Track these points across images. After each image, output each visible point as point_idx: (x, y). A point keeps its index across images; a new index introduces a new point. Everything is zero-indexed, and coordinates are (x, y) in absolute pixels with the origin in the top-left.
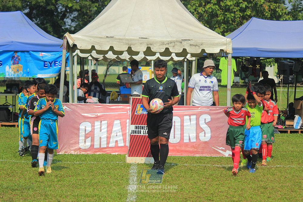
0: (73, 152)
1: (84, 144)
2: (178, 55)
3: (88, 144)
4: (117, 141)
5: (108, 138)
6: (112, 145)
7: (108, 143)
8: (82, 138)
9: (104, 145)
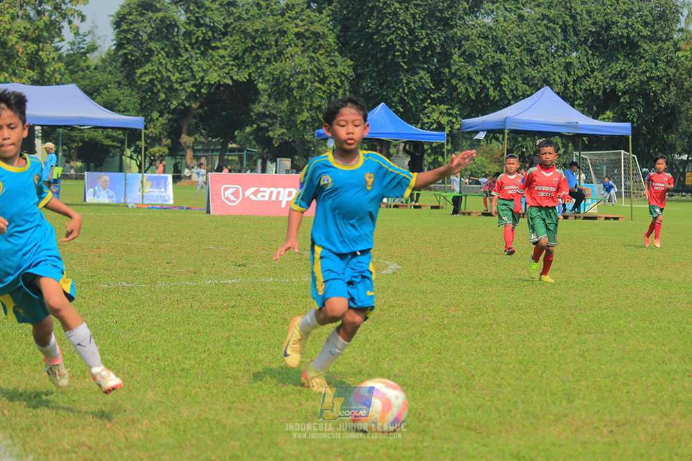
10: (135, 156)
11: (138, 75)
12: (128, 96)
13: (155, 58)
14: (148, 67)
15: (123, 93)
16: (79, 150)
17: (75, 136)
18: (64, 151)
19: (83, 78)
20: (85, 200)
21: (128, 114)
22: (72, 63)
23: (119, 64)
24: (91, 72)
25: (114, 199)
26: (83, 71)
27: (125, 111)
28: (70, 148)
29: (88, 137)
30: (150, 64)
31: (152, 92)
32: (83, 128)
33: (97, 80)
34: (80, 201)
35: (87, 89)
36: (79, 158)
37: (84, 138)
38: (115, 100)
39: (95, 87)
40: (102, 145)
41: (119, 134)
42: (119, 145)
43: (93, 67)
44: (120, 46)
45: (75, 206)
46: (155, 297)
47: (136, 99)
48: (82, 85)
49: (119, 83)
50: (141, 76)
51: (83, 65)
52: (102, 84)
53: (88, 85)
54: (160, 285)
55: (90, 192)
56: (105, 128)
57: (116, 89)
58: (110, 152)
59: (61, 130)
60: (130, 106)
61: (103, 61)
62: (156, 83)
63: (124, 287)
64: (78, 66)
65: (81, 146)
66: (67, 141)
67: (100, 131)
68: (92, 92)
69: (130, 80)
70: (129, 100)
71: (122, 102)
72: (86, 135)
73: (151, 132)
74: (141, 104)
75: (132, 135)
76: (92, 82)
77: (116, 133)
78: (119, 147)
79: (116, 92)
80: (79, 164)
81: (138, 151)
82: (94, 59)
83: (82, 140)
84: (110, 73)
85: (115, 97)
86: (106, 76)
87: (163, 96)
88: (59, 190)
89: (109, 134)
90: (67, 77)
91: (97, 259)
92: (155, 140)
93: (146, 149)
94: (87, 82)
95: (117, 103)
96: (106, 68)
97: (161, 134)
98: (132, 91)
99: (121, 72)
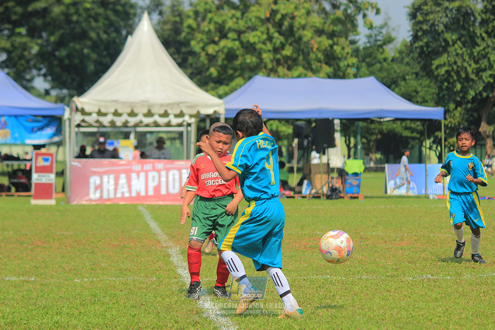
0: (84, 203)
1: (94, 195)
2: (176, 116)
3: (98, 195)
4: (123, 193)
5: (116, 189)
6: (119, 195)
7: (115, 193)
8: (92, 190)
9: (112, 196)
10: (434, 147)
11: (434, 67)
12: (426, 87)
13: (451, 49)
14: (443, 59)
15: (421, 84)
16: (378, 142)
17: (374, 129)
18: (363, 143)
19: (381, 70)
20: (386, 192)
21: (426, 104)
22: (370, 55)
23: (416, 55)
24: (388, 64)
25: (416, 190)
26: (380, 63)
27: (423, 102)
28: (369, 141)
29: (386, 129)
30: (446, 55)
31: (449, 83)
32: (382, 120)
33: (395, 72)
34: (382, 193)
35: (385, 81)
36: (378, 149)
37: (382, 130)
38: (413, 91)
39: (393, 79)
40: (401, 137)
41: (418, 126)
42: (418, 136)
43: (390, 59)
44: (416, 38)
45: (376, 199)
46: (461, 289)
47: (434, 90)
48: (380, 77)
49: (417, 74)
50: (437, 68)
51: (380, 57)
52: (400, 75)
53: (385, 77)
54: (465, 277)
55: (391, 185)
56: (403, 120)
57: (414, 79)
58: (409, 143)
59: (361, 124)
60: (428, 97)
61: (401, 52)
62: (453, 74)
63: (429, 280)
64: (375, 58)
65: (380, 139)
66: (366, 133)
67: (399, 122)
68: (391, 83)
69: (427, 71)
70: (427, 91)
71: (420, 94)
72: (384, 127)
73: (450, 122)
74: (438, 94)
75: (431, 127)
76: (389, 74)
77: (414, 123)
78: (418, 139)
79: (413, 83)
80: (378, 156)
81: (437, 141)
82: (390, 51)
83: (381, 132)
84: (408, 64)
85: (413, 89)
86: (403, 67)
87: (458, 87)
88: (360, 183)
89: (408, 125)
90: (364, 69)
91: (400, 252)
92: (454, 131)
93: (446, 140)
94: (385, 74)
95: (414, 94)
96: (403, 59)
97: (459, 124)
98: (431, 82)
99: (419, 63)
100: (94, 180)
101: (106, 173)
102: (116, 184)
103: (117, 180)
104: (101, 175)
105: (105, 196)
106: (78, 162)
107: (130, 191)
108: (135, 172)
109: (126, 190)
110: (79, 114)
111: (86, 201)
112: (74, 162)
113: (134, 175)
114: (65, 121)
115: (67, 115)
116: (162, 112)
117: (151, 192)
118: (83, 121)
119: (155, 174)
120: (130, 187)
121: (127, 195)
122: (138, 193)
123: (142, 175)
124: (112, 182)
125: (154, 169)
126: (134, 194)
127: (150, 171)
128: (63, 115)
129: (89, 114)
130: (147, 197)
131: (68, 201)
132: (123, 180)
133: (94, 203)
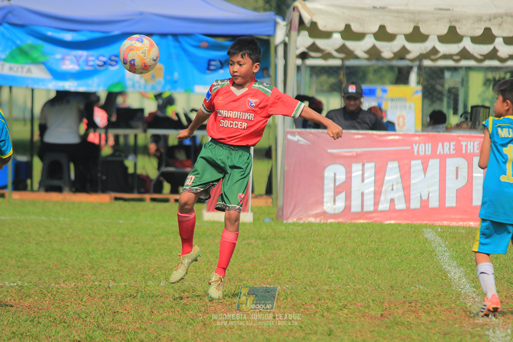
0: (312, 220)
1: (332, 205)
3: (340, 204)
4: (392, 201)
5: (377, 194)
6: (384, 206)
7: (376, 203)
8: (328, 194)
9: (369, 206)
100: (334, 173)
101: (357, 158)
102: (379, 182)
103: (380, 173)
104: (347, 162)
105: (355, 207)
106: (299, 134)
107: (407, 199)
108: (418, 157)
109: (398, 194)
110: (305, 33)
111: (316, 216)
112: (293, 134)
113: (416, 165)
114: (276, 47)
115: (280, 36)
116: (479, 32)
117: (451, 201)
118: (314, 48)
119: (462, 163)
120: (407, 188)
121: (400, 205)
122: (425, 203)
123: (434, 164)
124: (370, 178)
125: (459, 153)
126: (415, 204)
127: (451, 156)
128: (273, 35)
129: (328, 35)
130: (442, 209)
131: (280, 216)
132: (392, 174)
133: (330, 221)
